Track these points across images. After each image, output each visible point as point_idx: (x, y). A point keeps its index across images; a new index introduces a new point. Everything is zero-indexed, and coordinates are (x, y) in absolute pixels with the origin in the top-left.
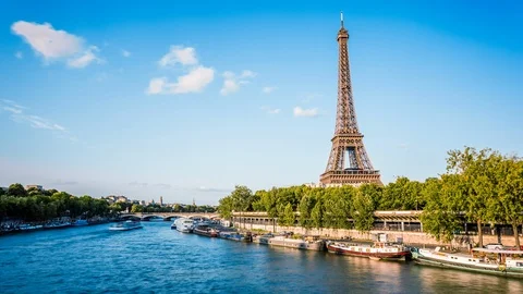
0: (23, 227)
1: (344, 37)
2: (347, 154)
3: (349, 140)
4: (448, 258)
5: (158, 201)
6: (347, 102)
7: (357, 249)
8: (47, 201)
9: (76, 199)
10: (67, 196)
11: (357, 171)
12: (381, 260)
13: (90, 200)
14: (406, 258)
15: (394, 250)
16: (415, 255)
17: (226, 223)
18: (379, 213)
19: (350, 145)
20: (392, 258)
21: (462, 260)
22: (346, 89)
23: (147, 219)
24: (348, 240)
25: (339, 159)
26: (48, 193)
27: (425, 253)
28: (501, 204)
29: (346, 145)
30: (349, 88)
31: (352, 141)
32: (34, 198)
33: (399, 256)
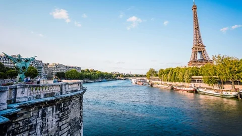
0: (89, 81)
1: (195, 8)
2: (198, 54)
3: (199, 48)
4: (207, 91)
5: (129, 74)
6: (198, 34)
7: (181, 89)
8: (95, 74)
9: (103, 73)
10: (100, 72)
11: (203, 60)
12: (187, 92)
13: (107, 73)
14: (195, 92)
15: (192, 89)
16: (197, 90)
17: (148, 81)
18: (193, 77)
19: (200, 50)
20: (192, 92)
21: (211, 92)
22: (197, 28)
23: (125, 79)
24: (183, 86)
25: (195, 56)
26: (95, 72)
27: (201, 90)
28: (226, 73)
29: (198, 50)
30: (198, 28)
31: (201, 49)
32: (92, 73)
33: (193, 91)
